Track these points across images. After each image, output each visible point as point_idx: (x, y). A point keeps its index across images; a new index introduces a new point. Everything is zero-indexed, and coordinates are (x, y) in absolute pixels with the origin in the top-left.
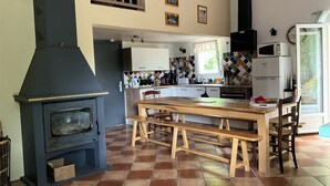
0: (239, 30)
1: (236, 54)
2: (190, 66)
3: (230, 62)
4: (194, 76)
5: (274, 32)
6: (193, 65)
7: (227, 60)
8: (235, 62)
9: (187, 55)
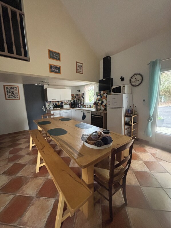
0: (103, 78)
1: (102, 92)
2: (82, 98)
3: (99, 97)
4: (84, 103)
5: (122, 79)
6: (83, 98)
7: (98, 96)
8: (101, 97)
9: (81, 93)
